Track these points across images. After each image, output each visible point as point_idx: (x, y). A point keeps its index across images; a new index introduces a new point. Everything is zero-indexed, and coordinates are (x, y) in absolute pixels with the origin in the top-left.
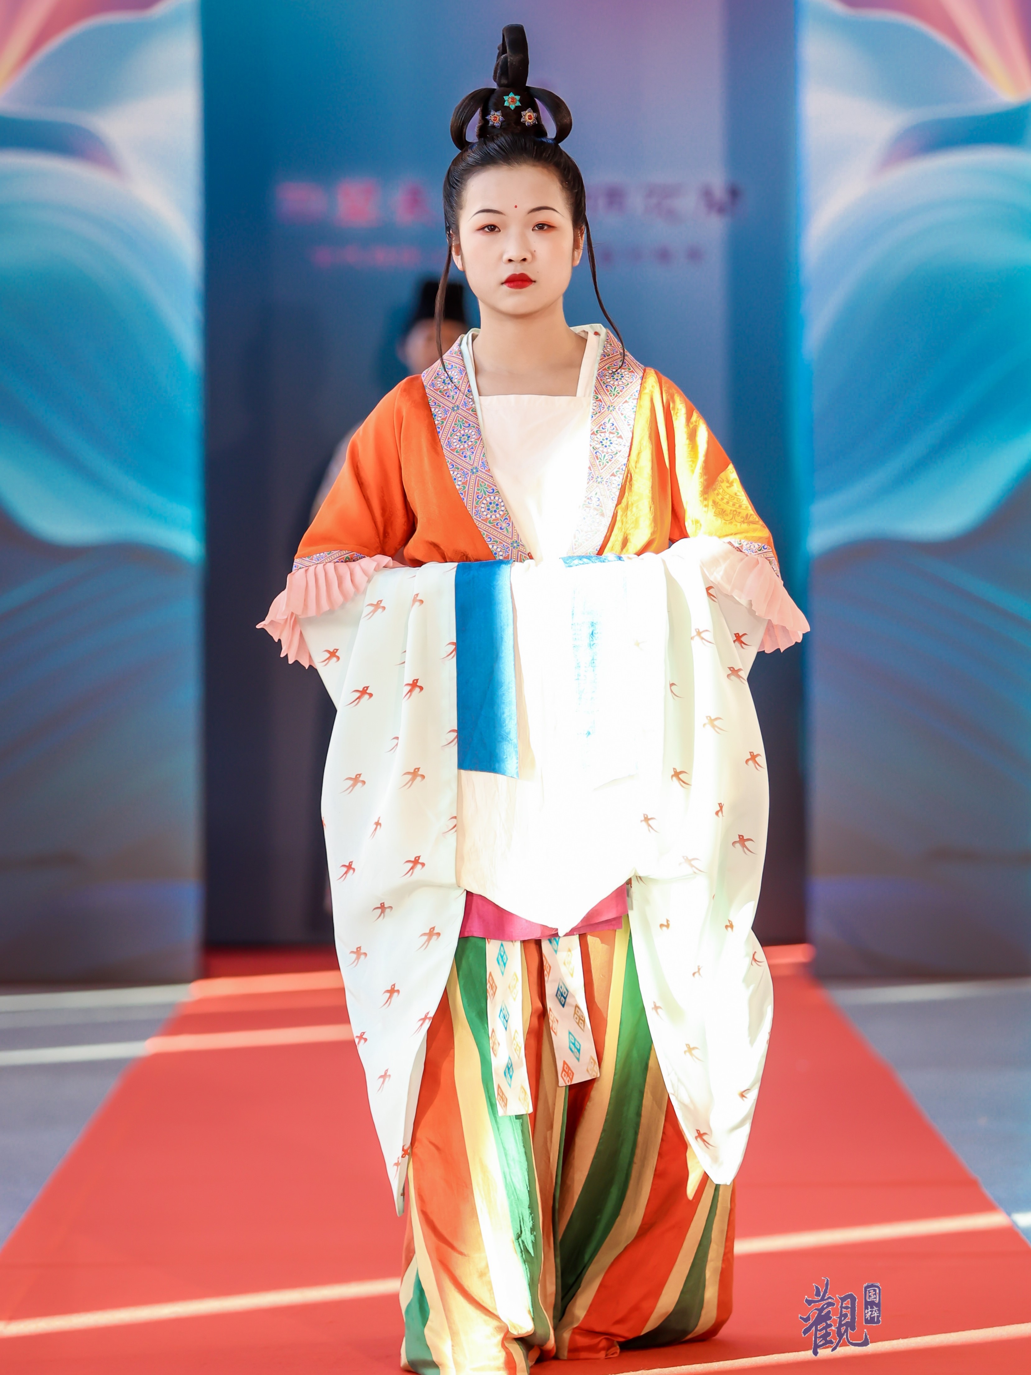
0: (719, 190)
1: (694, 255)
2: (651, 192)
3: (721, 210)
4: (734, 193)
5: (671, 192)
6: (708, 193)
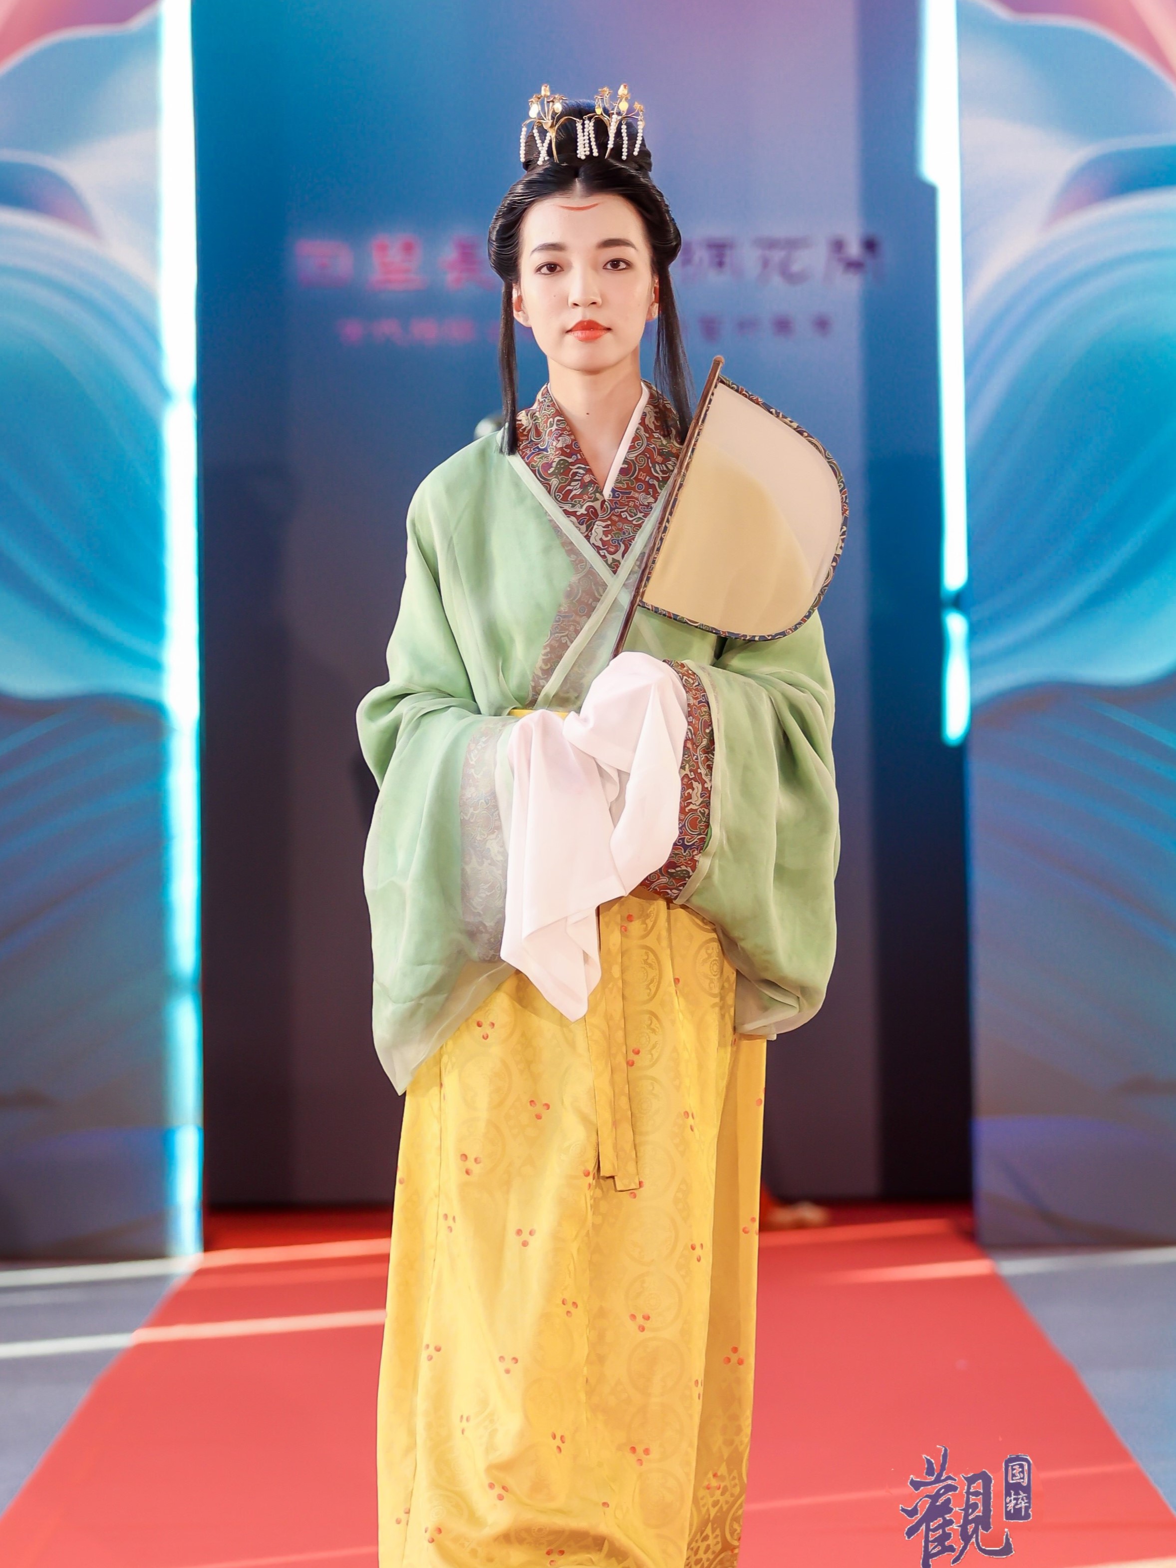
0: (854, 249)
1: (822, 324)
2: (771, 244)
3: (853, 265)
4: (870, 245)
5: (792, 244)
6: (838, 246)
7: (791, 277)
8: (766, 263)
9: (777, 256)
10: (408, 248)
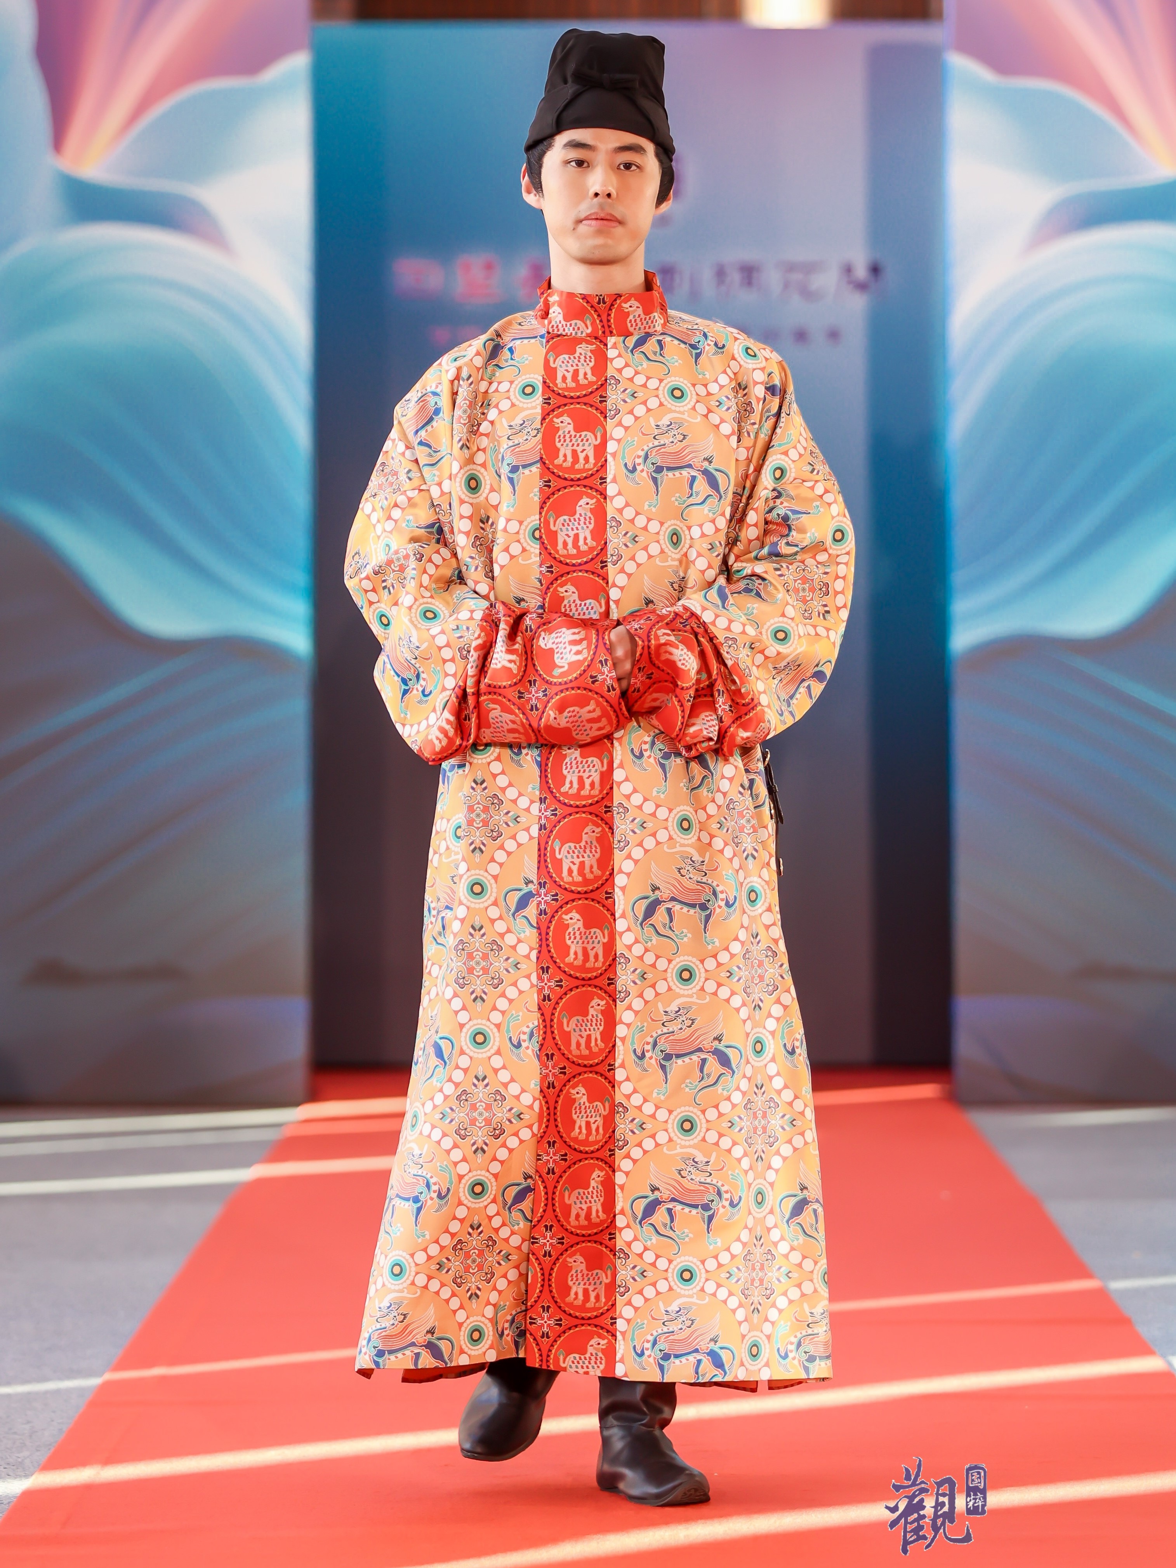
0: (861, 272)
1: (834, 335)
2: (791, 268)
3: (862, 287)
4: (875, 270)
5: (810, 268)
6: (848, 270)
7: (807, 294)
8: (786, 285)
9: (797, 277)
10: (489, 267)
